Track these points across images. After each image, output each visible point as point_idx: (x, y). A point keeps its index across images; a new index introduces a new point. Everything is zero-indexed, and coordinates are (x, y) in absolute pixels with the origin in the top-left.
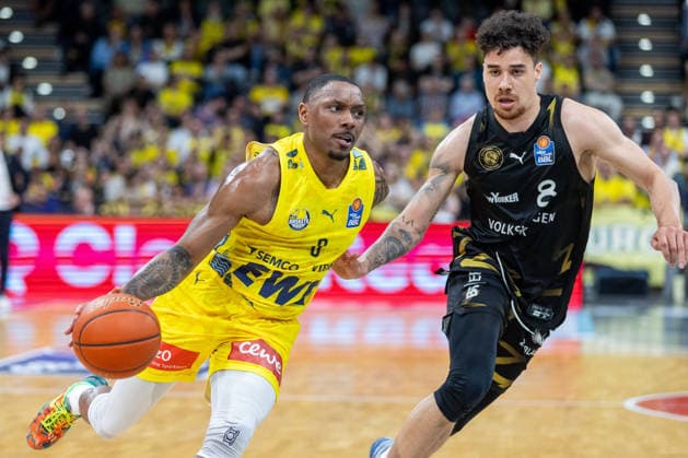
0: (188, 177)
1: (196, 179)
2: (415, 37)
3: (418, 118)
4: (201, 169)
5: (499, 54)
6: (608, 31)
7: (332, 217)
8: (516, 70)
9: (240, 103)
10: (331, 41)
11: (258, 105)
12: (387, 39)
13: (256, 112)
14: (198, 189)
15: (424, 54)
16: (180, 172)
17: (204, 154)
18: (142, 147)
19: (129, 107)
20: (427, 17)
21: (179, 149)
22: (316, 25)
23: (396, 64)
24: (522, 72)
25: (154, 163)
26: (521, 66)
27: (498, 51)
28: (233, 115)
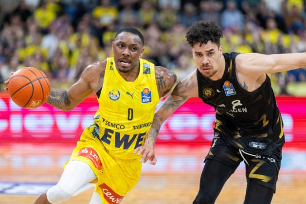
0: (54, 66)
1: (60, 67)
4: (63, 61)
5: (200, 46)
7: (132, 96)
8: (210, 53)
9: (86, 18)
11: (98, 19)
13: (97, 24)
14: (62, 74)
16: (49, 63)
17: (65, 51)
18: (25, 46)
19: (16, 20)
21: (49, 48)
24: (213, 53)
25: (34, 56)
26: (212, 50)
27: (199, 45)
28: (82, 26)
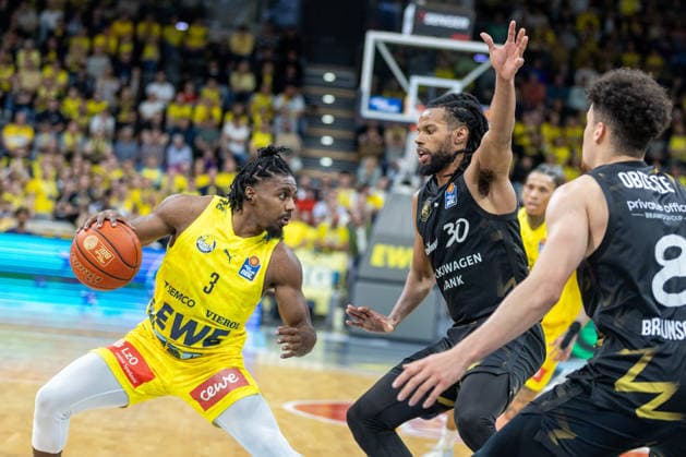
2: (143, 96)
3: (139, 163)
6: (298, 105)
10: (73, 93)
12: (118, 94)
15: (149, 110)
20: (153, 80)
22: (63, 78)
23: (125, 116)
